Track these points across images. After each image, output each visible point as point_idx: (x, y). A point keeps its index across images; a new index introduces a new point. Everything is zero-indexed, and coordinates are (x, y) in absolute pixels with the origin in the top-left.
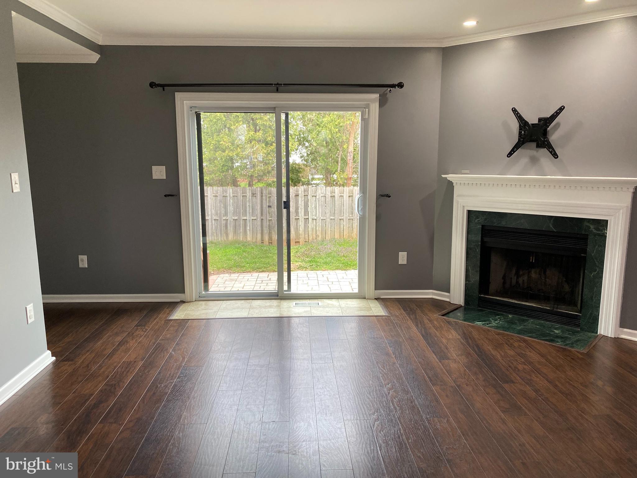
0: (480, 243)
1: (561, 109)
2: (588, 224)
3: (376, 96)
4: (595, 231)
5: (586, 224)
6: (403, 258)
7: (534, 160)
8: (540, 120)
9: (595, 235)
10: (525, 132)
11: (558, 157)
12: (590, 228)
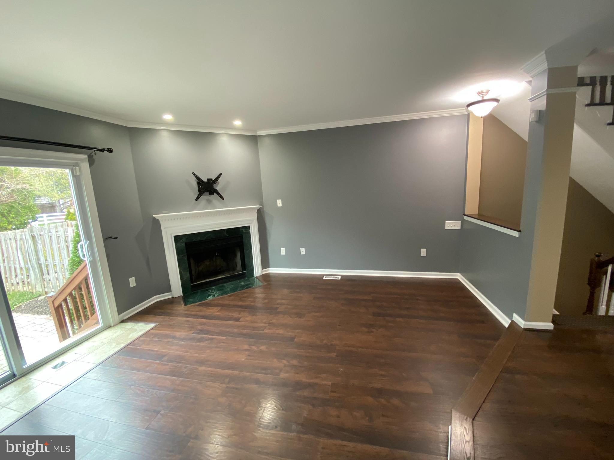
0: (186, 254)
1: (220, 175)
2: (242, 229)
3: (86, 156)
4: (245, 232)
5: (241, 229)
6: (132, 282)
7: (209, 201)
8: (208, 180)
9: (245, 233)
10: (201, 186)
11: (224, 199)
12: (242, 231)
